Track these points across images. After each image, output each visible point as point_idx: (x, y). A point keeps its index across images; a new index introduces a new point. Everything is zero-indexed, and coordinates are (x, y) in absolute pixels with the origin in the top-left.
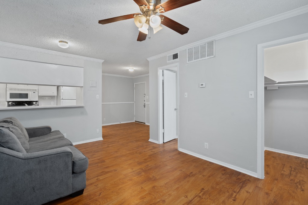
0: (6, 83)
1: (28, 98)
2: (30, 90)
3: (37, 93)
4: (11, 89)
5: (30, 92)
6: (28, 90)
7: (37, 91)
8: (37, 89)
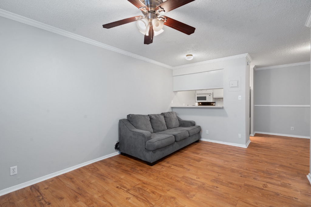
0: (196, 90)
1: (206, 100)
2: (207, 94)
3: (211, 96)
4: (197, 94)
5: (207, 95)
6: (206, 94)
7: (212, 94)
8: (212, 92)
